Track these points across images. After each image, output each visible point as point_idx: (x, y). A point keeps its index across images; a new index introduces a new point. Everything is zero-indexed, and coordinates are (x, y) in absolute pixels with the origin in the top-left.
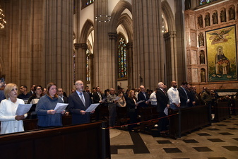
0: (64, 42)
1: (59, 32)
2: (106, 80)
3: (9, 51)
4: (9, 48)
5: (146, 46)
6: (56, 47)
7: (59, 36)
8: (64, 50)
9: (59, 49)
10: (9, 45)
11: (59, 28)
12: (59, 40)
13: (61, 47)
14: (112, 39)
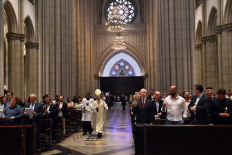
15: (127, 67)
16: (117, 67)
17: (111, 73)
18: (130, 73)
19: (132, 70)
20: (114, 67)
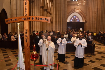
15: (77, 18)
16: (73, 18)
17: (70, 21)
18: (78, 21)
19: (79, 19)
20: (71, 18)
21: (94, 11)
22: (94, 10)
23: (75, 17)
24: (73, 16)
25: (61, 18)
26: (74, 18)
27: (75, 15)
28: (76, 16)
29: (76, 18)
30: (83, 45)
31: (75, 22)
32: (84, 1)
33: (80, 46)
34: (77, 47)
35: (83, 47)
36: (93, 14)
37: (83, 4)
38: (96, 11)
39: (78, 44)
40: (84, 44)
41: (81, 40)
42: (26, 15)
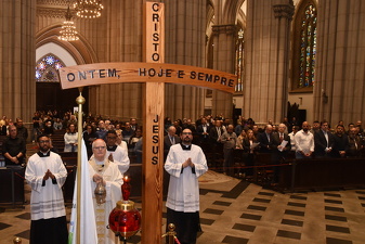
0: (189, 33)
1: (181, 18)
2: (264, 95)
3: (105, 41)
4: (105, 37)
5: (341, 35)
6: (177, 42)
7: (181, 25)
8: (188, 46)
9: (181, 46)
10: (105, 31)
11: (181, 11)
12: (181, 32)
13: (184, 42)
14: (280, 18)
15: (58, 67)
16: (42, 66)
21: (126, 43)
22: (126, 38)
23: (50, 61)
24: (45, 57)
25: (13, 63)
26: (47, 66)
27: (50, 55)
28: (57, 60)
29: (54, 64)
30: (196, 165)
31: (52, 83)
32: (99, 3)
33: (188, 170)
34: (178, 174)
35: (198, 175)
36: (124, 54)
37: (92, 15)
38: (138, 43)
39: (180, 165)
40: (198, 162)
41: (189, 149)
42: (156, 57)
